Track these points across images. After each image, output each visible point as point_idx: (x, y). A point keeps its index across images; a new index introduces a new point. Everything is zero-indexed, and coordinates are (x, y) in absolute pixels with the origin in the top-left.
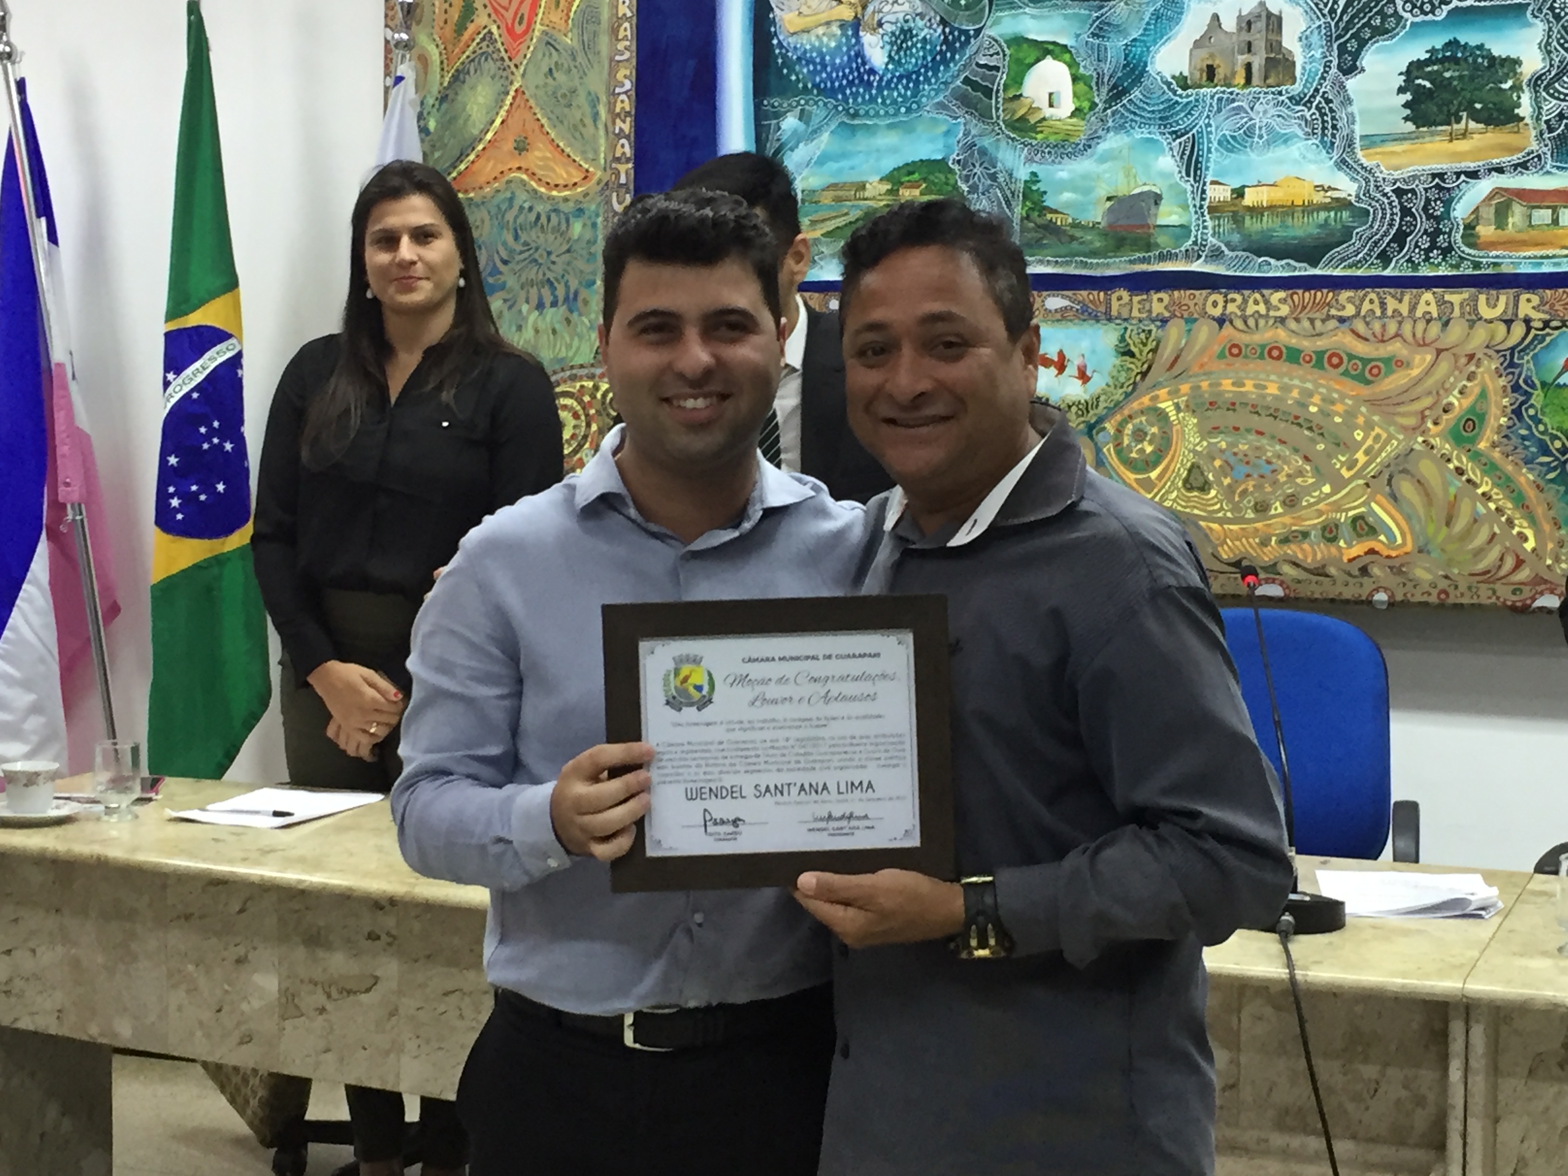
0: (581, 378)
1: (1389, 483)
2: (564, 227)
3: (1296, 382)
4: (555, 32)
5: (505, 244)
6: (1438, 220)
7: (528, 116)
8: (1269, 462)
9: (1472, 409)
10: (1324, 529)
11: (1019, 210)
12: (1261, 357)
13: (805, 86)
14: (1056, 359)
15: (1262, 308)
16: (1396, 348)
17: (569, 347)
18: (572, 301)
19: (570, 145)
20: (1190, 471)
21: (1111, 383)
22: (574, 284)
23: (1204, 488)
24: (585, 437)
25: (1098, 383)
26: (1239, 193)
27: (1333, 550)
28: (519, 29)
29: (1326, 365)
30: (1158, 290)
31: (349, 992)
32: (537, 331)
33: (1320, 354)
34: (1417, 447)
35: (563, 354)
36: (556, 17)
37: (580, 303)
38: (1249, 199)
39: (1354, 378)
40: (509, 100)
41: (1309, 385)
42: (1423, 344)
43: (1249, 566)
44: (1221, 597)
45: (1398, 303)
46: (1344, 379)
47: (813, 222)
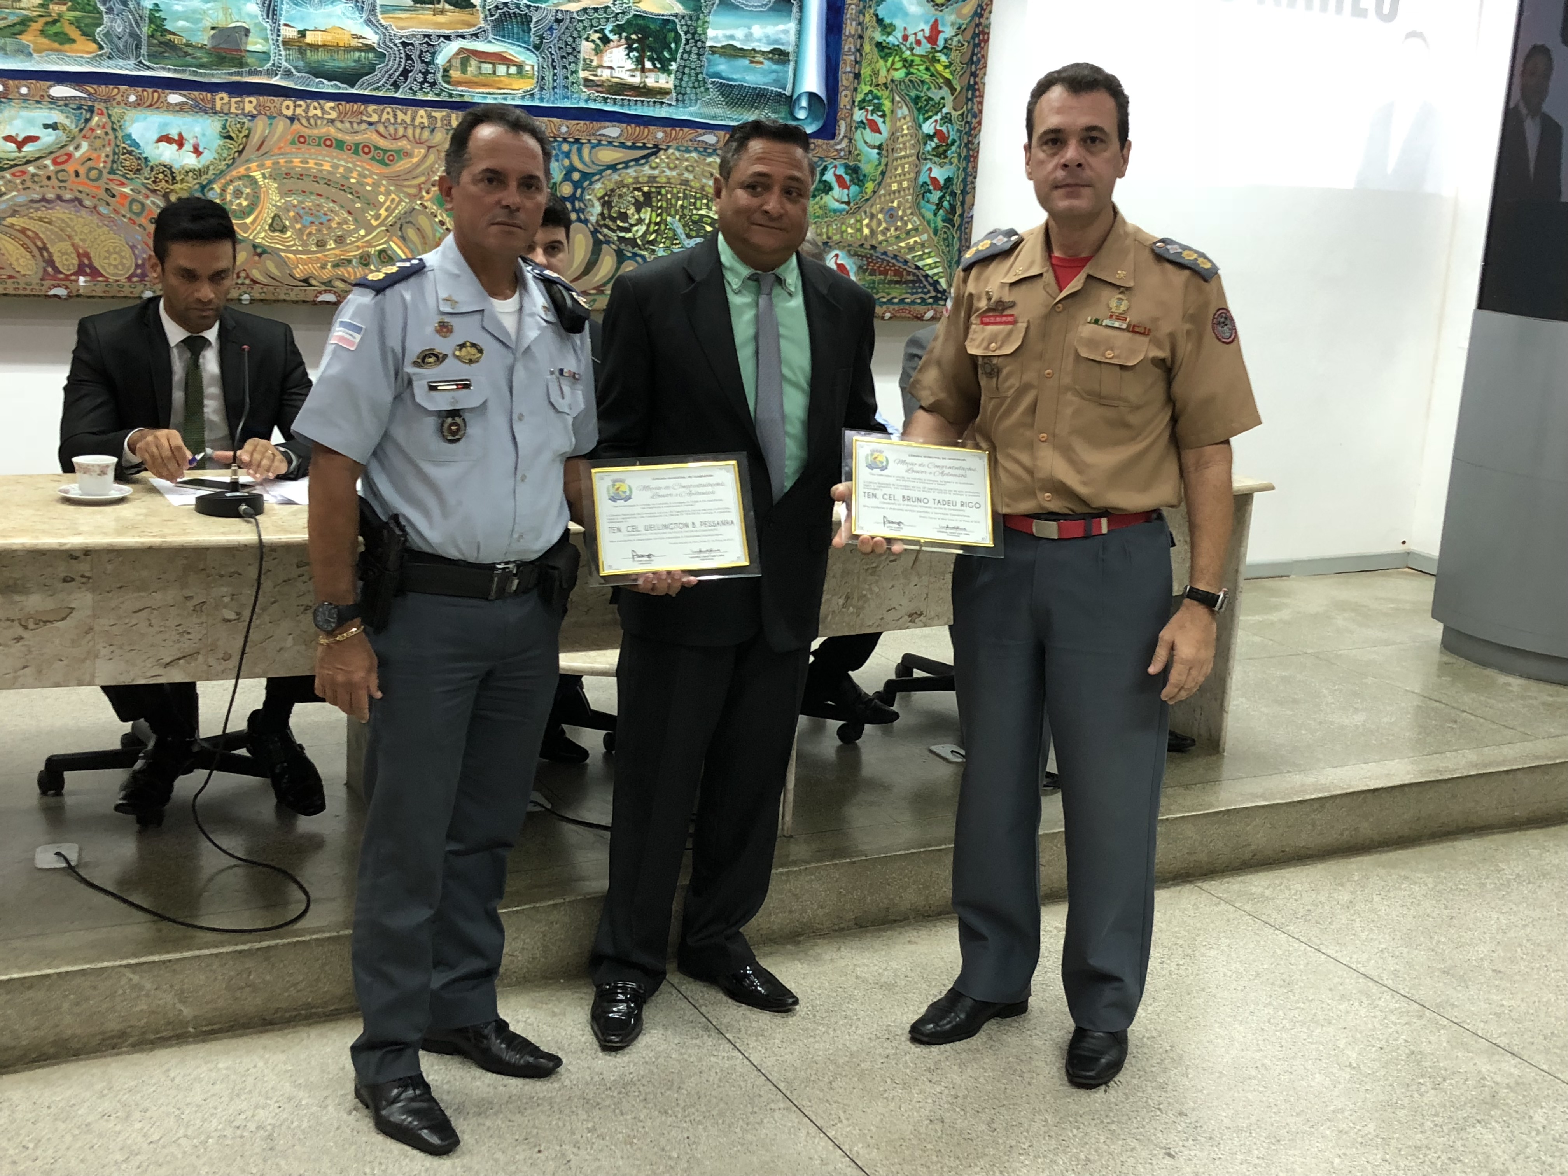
1: (401, 229)
3: (342, 162)
6: (428, 64)
8: (326, 214)
10: (361, 258)
11: (145, 30)
12: (319, 145)
14: (176, 138)
15: (319, 112)
16: (403, 143)
20: (273, 219)
21: (217, 156)
23: (283, 230)
25: (208, 157)
26: (303, 34)
29: (361, 153)
30: (250, 94)
31: (45, 622)
33: (357, 145)
34: (417, 207)
38: (310, 38)
39: (378, 161)
41: (350, 165)
42: (420, 143)
43: (313, 282)
44: (296, 302)
45: (404, 115)
46: (373, 163)
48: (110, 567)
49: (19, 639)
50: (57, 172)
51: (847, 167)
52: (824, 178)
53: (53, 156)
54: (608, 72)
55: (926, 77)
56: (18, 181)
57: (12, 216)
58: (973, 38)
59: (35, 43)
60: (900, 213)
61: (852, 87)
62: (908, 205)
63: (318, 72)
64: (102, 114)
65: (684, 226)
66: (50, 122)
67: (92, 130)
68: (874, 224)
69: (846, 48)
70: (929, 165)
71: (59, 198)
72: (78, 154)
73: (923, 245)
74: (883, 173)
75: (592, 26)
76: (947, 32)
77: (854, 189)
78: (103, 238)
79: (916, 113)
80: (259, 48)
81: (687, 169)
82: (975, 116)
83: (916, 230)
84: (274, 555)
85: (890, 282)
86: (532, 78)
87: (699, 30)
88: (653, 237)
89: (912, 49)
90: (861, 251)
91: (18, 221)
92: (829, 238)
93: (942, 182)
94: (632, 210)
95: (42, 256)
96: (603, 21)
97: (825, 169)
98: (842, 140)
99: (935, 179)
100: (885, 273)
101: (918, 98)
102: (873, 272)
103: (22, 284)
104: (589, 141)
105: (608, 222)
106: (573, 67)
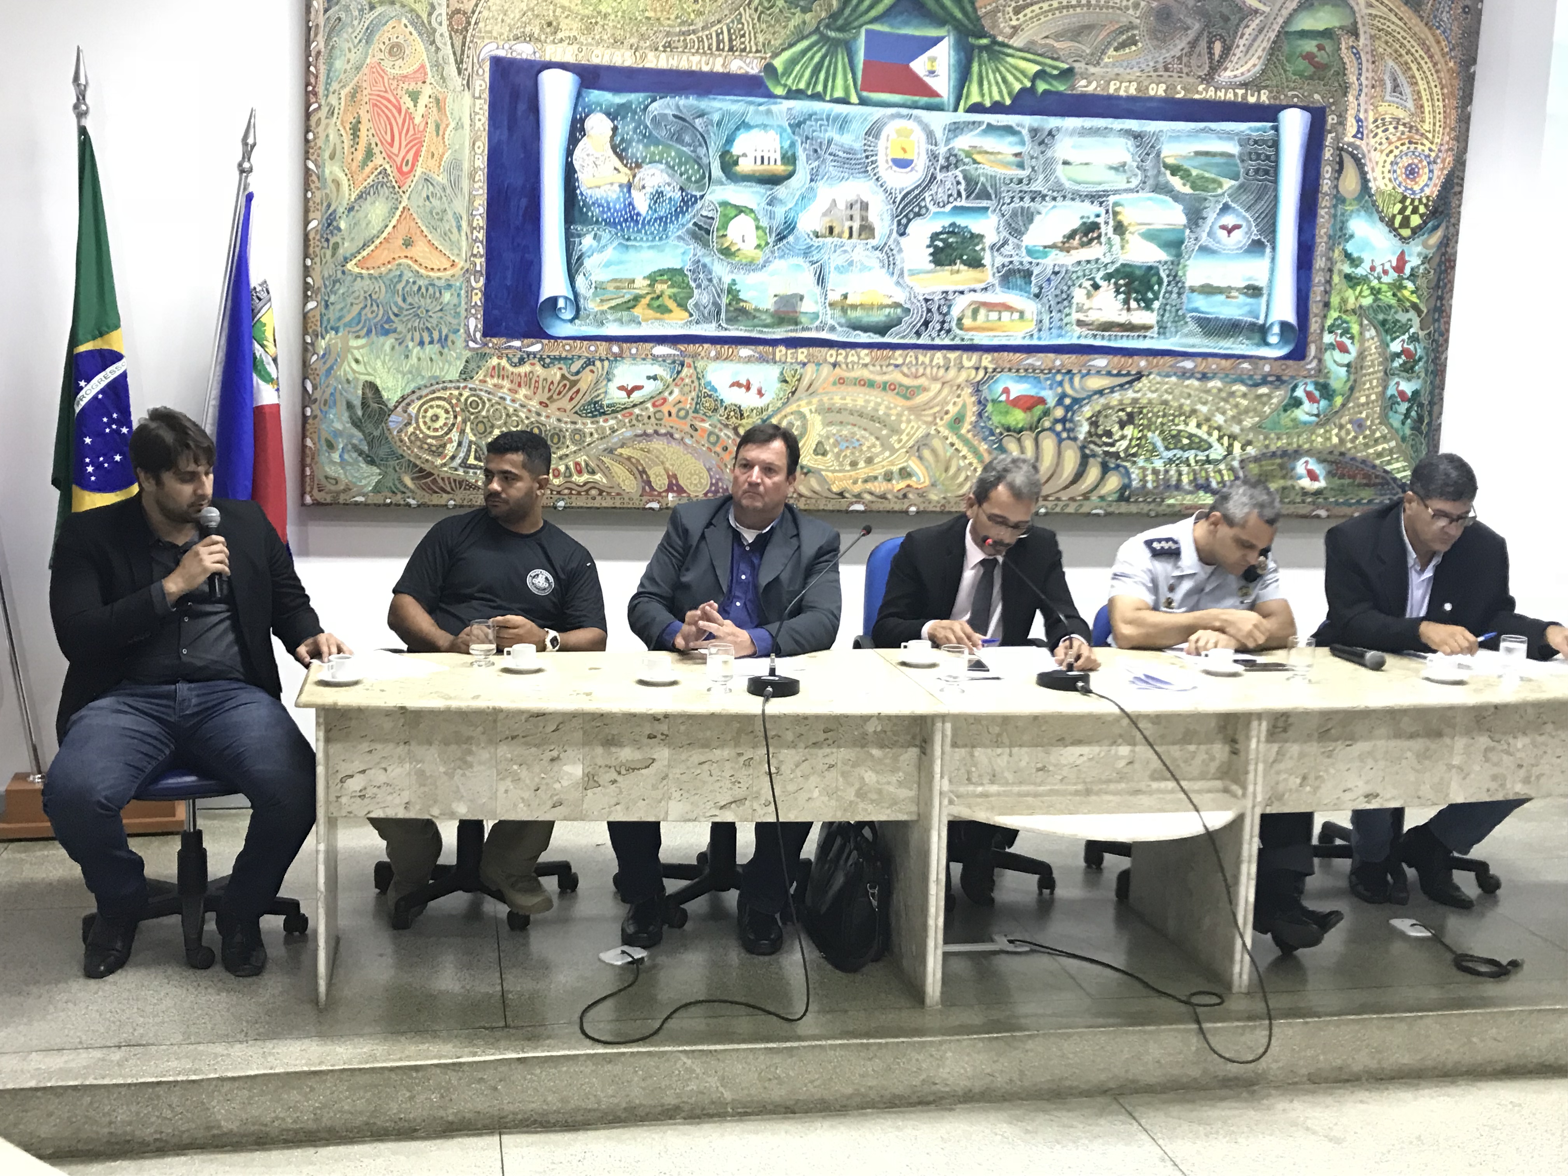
0: (450, 389)
2: (438, 294)
3: (873, 398)
4: (431, 174)
5: (396, 304)
6: (945, 315)
7: (413, 224)
8: (858, 440)
9: (959, 412)
10: (885, 475)
11: (725, 300)
12: (855, 385)
13: (597, 220)
14: (745, 383)
15: (855, 359)
16: (922, 381)
17: (442, 369)
18: (443, 341)
19: (443, 245)
20: (818, 444)
21: (775, 397)
22: (445, 331)
23: (824, 454)
24: (453, 425)
25: (768, 397)
27: (890, 486)
28: (405, 169)
29: (888, 390)
30: (802, 346)
31: (634, 769)
32: (419, 359)
33: (885, 383)
34: (932, 432)
35: (438, 373)
36: (432, 163)
37: (450, 343)
38: (850, 300)
39: (901, 396)
40: (398, 213)
41: (879, 400)
42: (937, 379)
43: (847, 495)
44: (833, 511)
45: (924, 357)
46: (897, 397)
47: (602, 301)
48: (682, 728)
49: (614, 782)
50: (655, 413)
51: (1316, 384)
52: (1295, 394)
53: (654, 400)
54: (1099, 312)
55: (1393, 302)
56: (627, 420)
57: (622, 447)
58: (1439, 265)
59: (643, 314)
60: (1369, 423)
61: (1321, 314)
62: (1376, 416)
63: (856, 326)
64: (689, 366)
65: (1164, 439)
66: (652, 375)
67: (682, 379)
68: (1343, 433)
69: (1317, 280)
70: (1397, 380)
71: (656, 432)
72: (671, 399)
73: (1391, 451)
74: (1352, 389)
75: (1084, 276)
76: (1413, 261)
77: (1323, 403)
78: (687, 463)
79: (1383, 334)
80: (810, 310)
81: (1166, 391)
82: (1442, 334)
83: (1384, 437)
84: (806, 722)
85: (1359, 485)
86: (1032, 321)
87: (1180, 273)
88: (1135, 449)
89: (1379, 278)
90: (1330, 458)
91: (625, 451)
92: (1299, 446)
93: (1409, 394)
94: (1116, 428)
95: (642, 477)
96: (1094, 271)
97: (1296, 386)
98: (1312, 360)
99: (1403, 392)
100: (1353, 477)
101: (1385, 320)
102: (1342, 477)
103: (627, 500)
104: (1080, 371)
105: (1094, 439)
106: (1067, 310)
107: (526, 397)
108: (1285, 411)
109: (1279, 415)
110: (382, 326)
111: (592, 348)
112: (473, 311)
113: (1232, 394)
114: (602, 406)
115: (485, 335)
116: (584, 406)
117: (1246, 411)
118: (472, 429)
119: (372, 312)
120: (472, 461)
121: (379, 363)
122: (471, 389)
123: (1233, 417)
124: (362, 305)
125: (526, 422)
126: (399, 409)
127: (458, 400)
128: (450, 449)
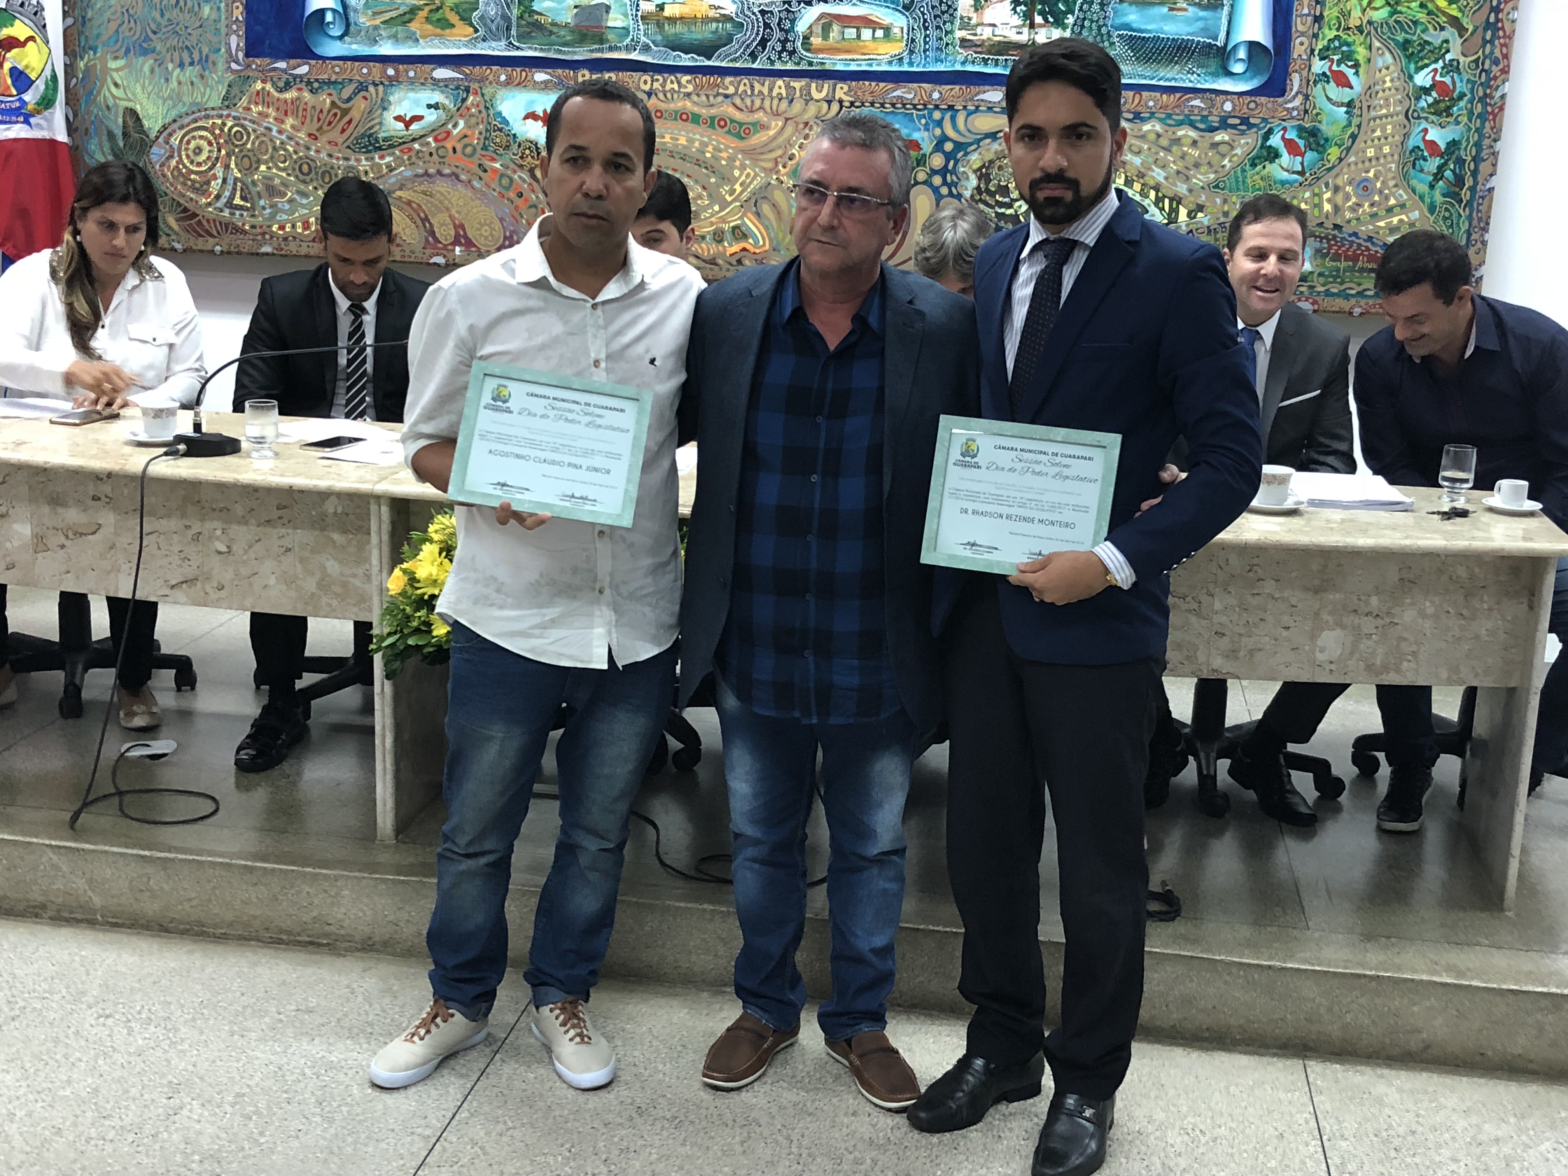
0: (212, 117)
1: (755, 205)
2: (196, 8)
3: (697, 136)
5: (154, 20)
6: (787, 32)
10: (715, 234)
11: (515, 12)
12: (676, 119)
15: (675, 86)
16: (759, 116)
17: (204, 94)
18: (205, 62)
22: (206, 51)
24: (217, 159)
26: (661, 7)
29: (716, 126)
30: (609, 70)
31: (81, 534)
32: (180, 83)
33: (712, 118)
34: (773, 182)
35: (199, 100)
37: (210, 64)
38: (668, 11)
39: (733, 135)
41: (706, 139)
42: (777, 114)
45: (761, 86)
46: (727, 136)
47: (375, 14)
48: (126, 491)
49: (63, 547)
50: (437, 149)
51: (1301, 129)
52: (1268, 144)
53: (436, 133)
54: (991, 28)
55: (1422, 16)
56: (405, 157)
57: (401, 189)
59: (420, 30)
60: (1378, 185)
61: (1311, 32)
62: (1390, 175)
63: (675, 46)
64: (476, 93)
66: (432, 103)
67: (468, 109)
68: (1339, 198)
70: (1424, 125)
71: (439, 173)
72: (455, 132)
74: (1354, 137)
77: (1310, 156)
78: (475, 210)
79: (1404, 61)
80: (619, 24)
82: (1498, 62)
83: (1403, 206)
84: (255, 496)
85: (1362, 270)
86: (901, 41)
91: (404, 195)
93: (1443, 146)
95: (425, 226)
97: (1270, 132)
98: (1294, 97)
99: (1433, 142)
100: (1355, 259)
101: (1407, 42)
102: (1336, 258)
103: (407, 253)
104: (965, 107)
105: (984, 196)
106: (948, 26)
107: (293, 127)
108: (1253, 165)
109: (1244, 171)
110: (140, 45)
111: (365, 71)
112: (234, 27)
113: (1177, 141)
114: (377, 141)
115: (247, 55)
116: (356, 139)
117: (1197, 165)
118: (236, 165)
119: (131, 29)
120: (237, 201)
121: (139, 89)
122: (234, 118)
123: (1178, 172)
124: (119, 22)
125: (295, 157)
126: (161, 140)
127: (222, 130)
128: (215, 186)
